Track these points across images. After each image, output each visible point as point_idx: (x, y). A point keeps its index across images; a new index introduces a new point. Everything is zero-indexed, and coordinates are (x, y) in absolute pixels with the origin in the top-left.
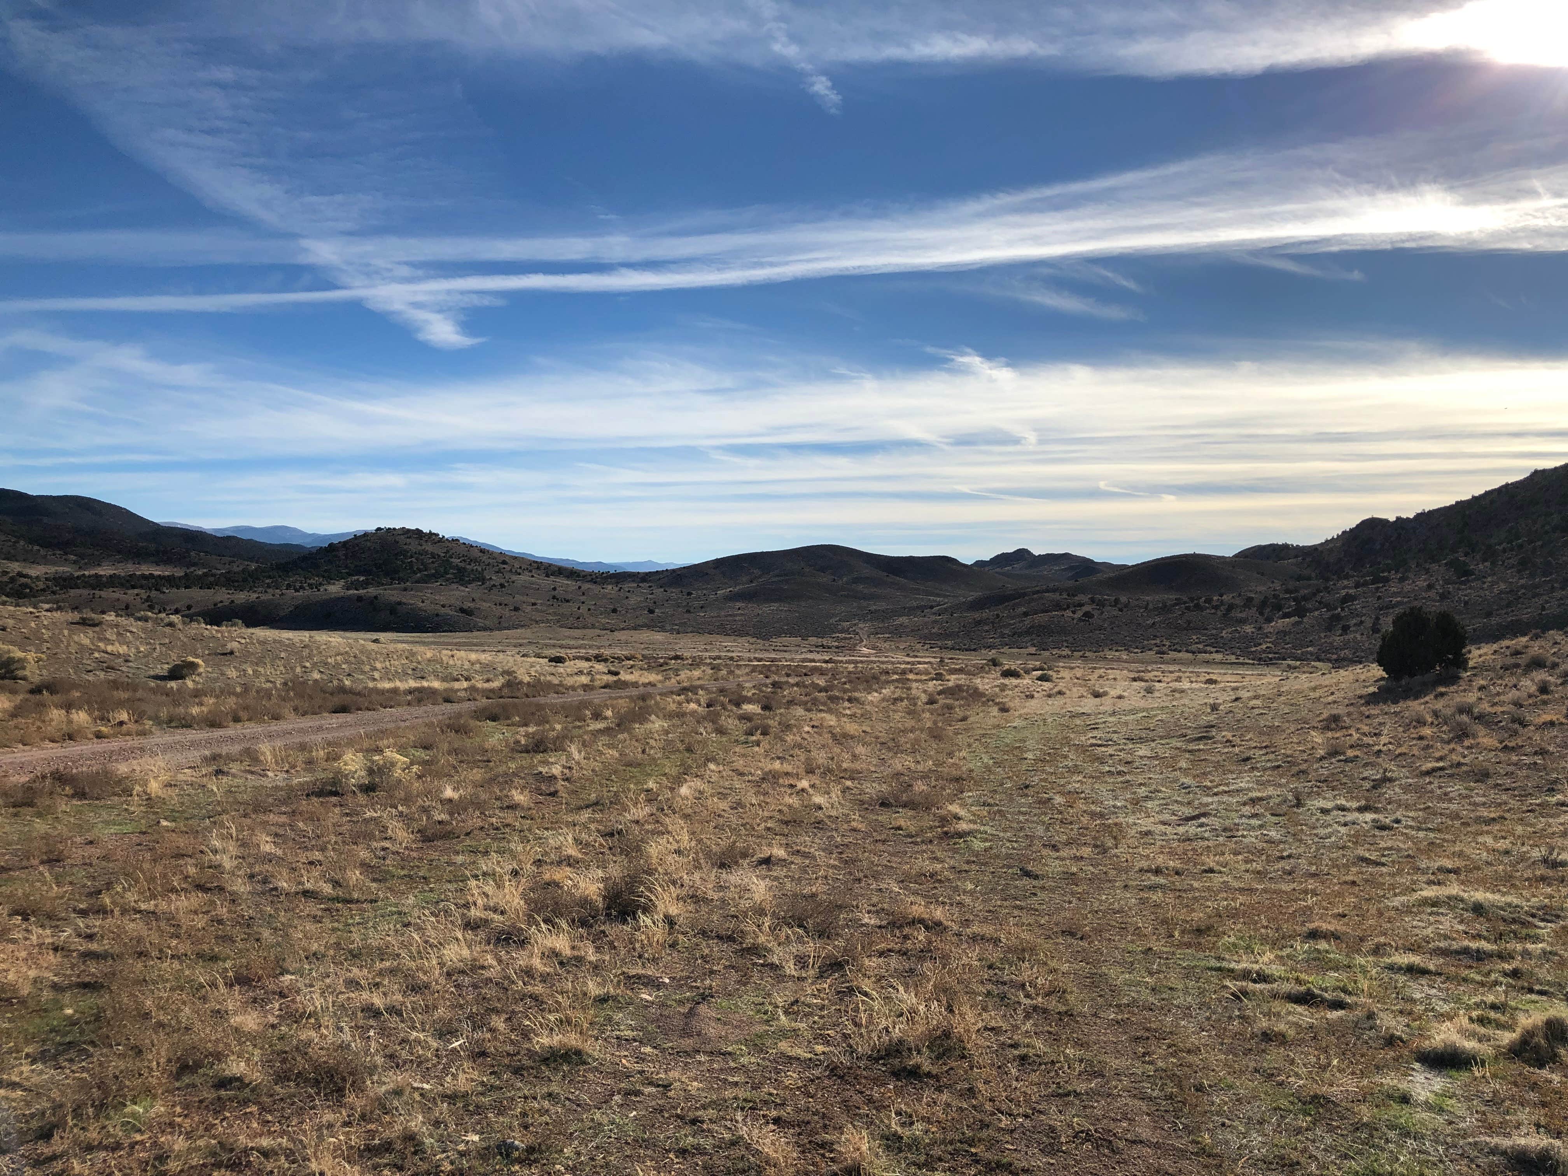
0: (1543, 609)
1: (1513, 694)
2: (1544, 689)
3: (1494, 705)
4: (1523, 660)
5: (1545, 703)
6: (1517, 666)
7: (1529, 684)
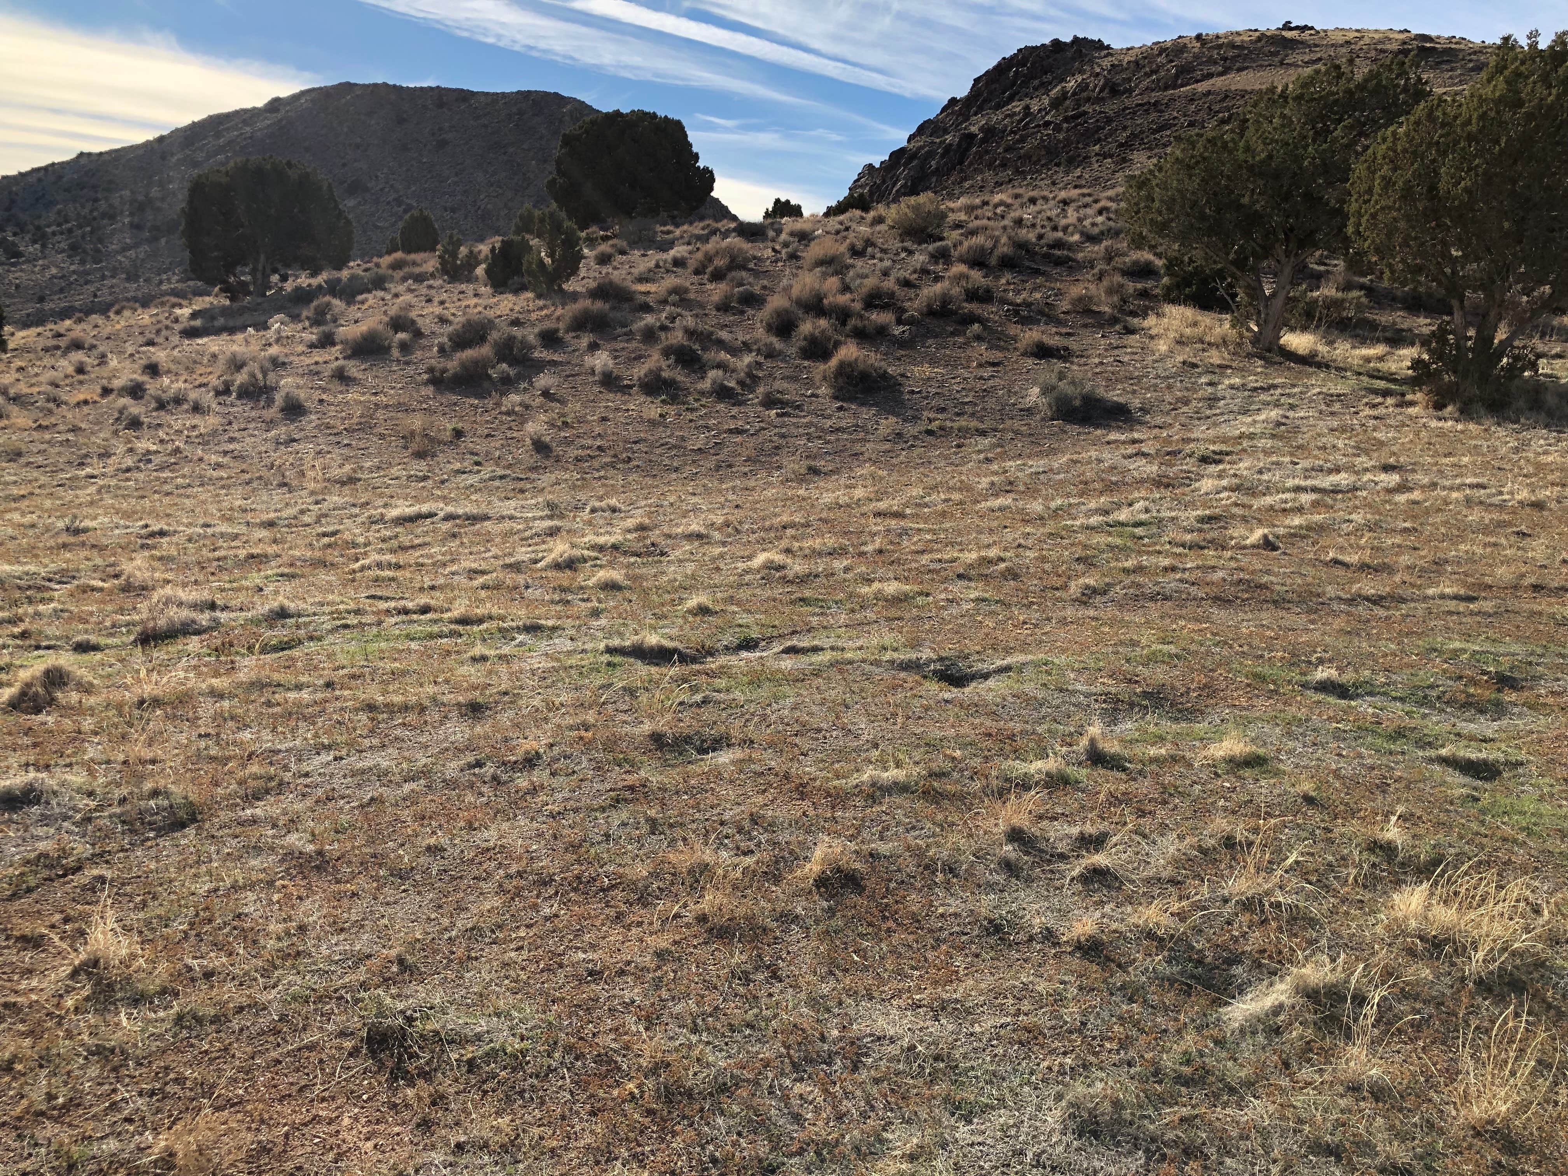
0: (95, 296)
1: (50, 374)
2: (80, 370)
3: (32, 385)
4: (63, 342)
5: (81, 382)
6: (58, 347)
7: (66, 365)
